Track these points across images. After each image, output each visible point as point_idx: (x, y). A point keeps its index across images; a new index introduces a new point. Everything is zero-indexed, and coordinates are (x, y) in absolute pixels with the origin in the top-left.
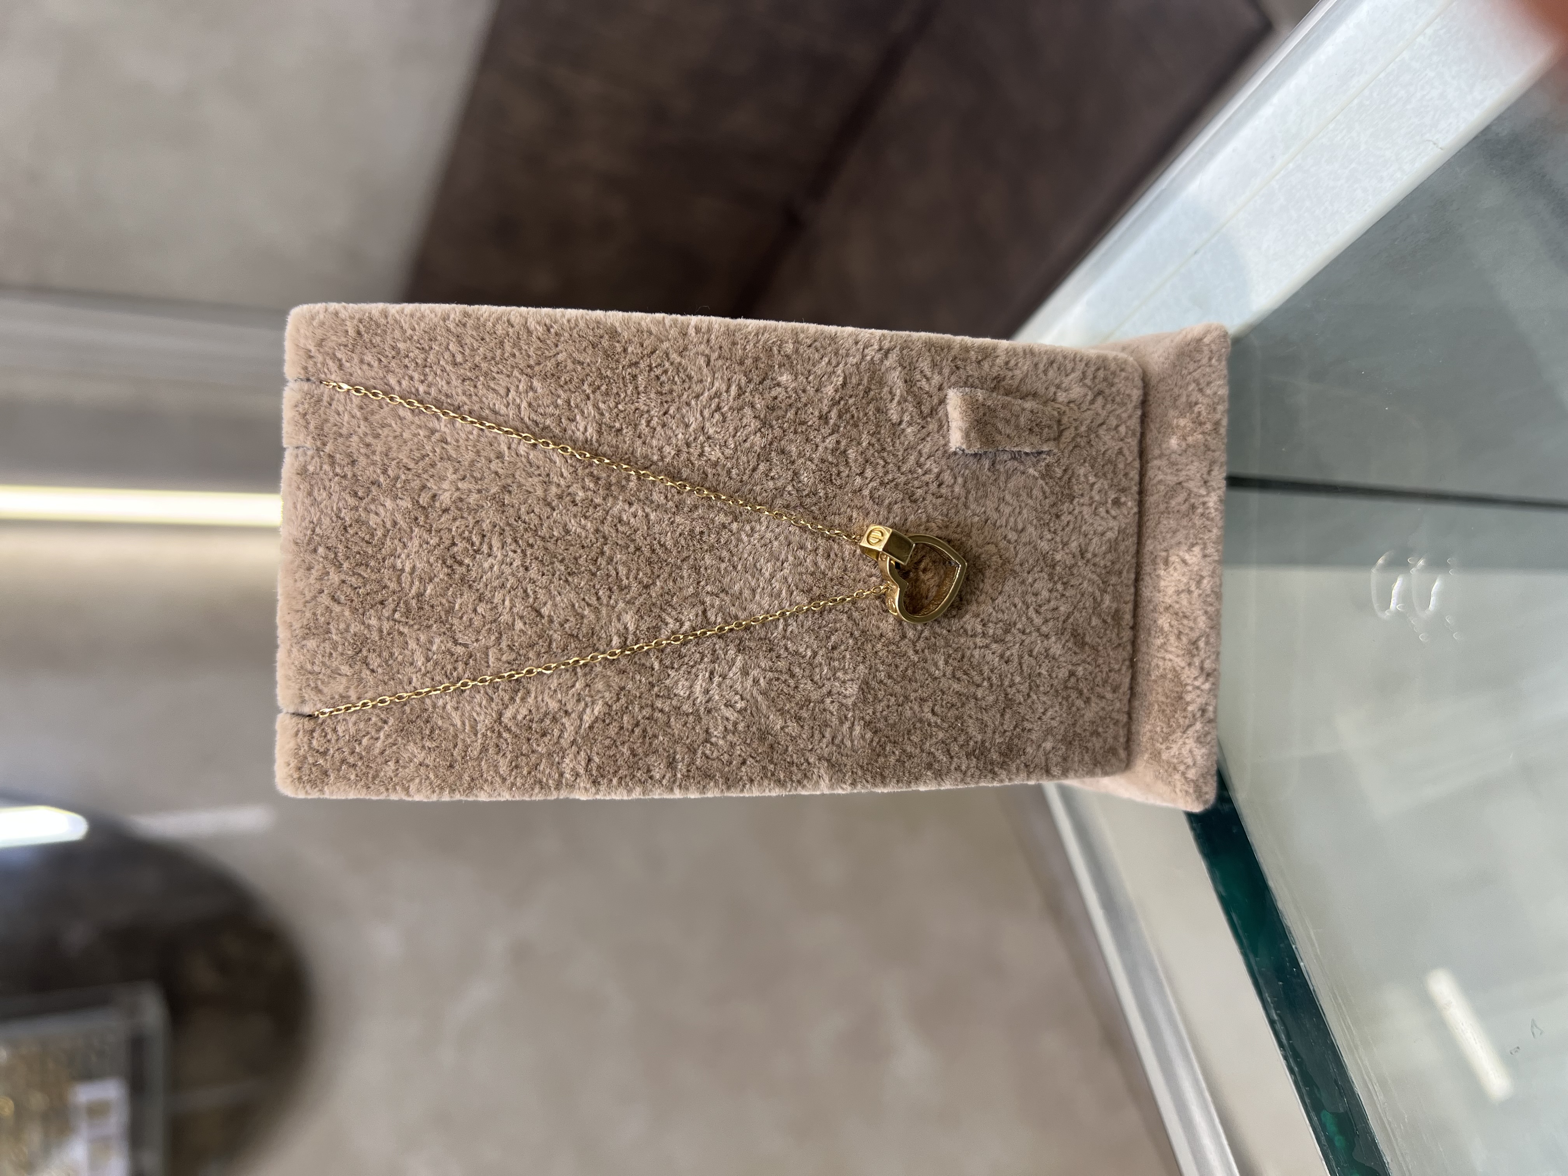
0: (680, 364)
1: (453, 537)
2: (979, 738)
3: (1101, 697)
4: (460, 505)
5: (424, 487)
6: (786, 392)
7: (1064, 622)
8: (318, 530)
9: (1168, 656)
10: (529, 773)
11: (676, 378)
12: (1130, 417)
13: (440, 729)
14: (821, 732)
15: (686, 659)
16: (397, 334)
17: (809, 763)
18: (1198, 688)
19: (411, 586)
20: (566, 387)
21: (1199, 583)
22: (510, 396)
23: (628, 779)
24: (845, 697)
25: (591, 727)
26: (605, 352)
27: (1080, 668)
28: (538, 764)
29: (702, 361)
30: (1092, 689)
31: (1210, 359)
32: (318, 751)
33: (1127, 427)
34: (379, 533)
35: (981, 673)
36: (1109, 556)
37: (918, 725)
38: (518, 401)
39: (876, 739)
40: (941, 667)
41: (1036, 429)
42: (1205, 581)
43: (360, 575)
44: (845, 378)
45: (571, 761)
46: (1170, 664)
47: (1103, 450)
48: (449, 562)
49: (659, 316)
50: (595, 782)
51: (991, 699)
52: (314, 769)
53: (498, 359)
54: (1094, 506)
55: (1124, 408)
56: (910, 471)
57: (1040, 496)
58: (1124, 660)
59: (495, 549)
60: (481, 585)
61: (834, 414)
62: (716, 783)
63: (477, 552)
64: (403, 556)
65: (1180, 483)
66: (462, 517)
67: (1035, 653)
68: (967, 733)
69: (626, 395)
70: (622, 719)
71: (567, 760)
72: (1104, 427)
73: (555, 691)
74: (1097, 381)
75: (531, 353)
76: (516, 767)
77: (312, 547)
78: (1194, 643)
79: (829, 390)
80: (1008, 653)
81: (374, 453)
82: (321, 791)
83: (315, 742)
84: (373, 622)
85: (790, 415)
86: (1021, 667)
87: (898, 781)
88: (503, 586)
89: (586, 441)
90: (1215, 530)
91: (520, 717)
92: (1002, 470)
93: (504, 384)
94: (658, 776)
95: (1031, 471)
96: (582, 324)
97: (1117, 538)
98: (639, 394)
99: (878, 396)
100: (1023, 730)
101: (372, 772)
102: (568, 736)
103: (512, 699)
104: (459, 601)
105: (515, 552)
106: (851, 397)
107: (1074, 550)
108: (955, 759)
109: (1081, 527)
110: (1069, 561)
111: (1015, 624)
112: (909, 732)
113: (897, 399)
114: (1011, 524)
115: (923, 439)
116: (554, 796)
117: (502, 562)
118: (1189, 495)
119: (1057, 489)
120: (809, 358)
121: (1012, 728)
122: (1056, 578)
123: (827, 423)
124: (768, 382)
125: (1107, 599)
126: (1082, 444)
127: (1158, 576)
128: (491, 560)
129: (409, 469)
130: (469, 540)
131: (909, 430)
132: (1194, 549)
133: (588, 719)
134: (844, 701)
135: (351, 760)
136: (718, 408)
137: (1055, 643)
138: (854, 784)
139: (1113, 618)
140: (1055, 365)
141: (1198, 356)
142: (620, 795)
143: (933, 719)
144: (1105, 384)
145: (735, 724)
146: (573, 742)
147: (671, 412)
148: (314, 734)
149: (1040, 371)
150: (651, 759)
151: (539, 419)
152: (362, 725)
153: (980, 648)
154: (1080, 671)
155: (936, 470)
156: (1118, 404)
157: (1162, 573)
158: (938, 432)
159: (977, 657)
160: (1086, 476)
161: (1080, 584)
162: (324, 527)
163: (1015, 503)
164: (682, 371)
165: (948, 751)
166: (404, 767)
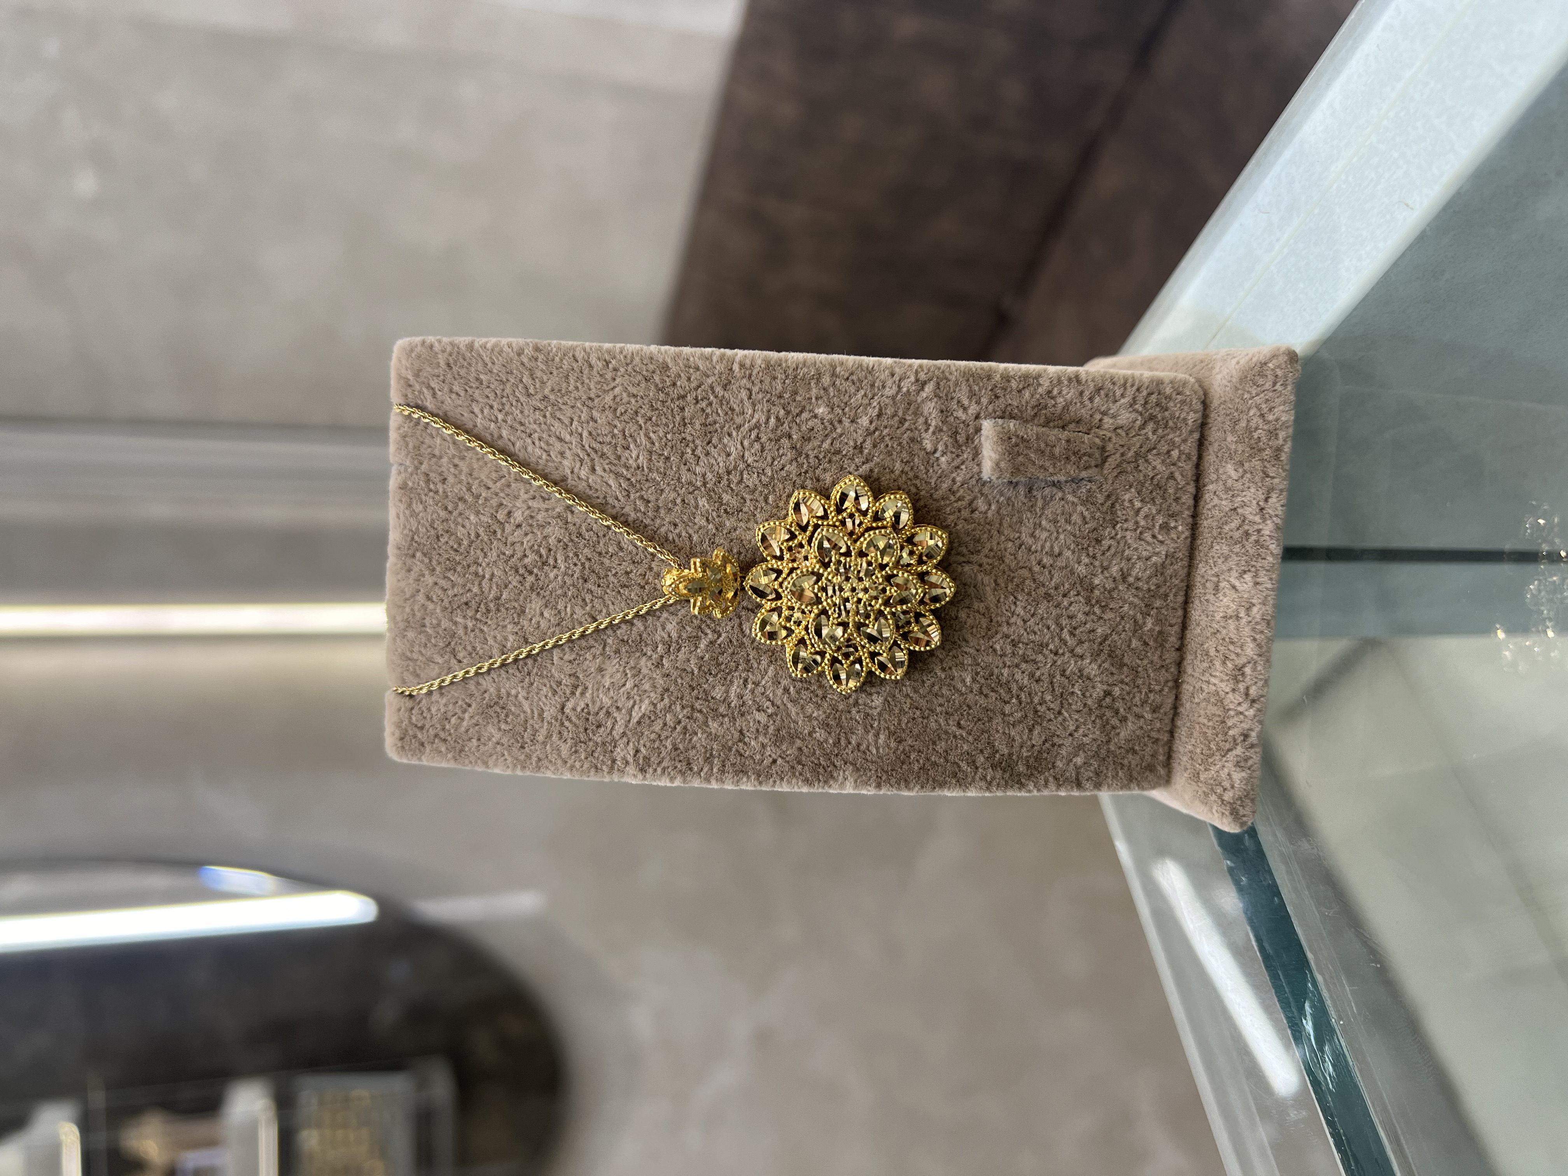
0: (723, 396)
1: (525, 550)
2: (1006, 751)
3: (1138, 717)
4: (530, 521)
5: (501, 504)
6: (822, 423)
7: (1101, 644)
8: (416, 537)
9: (1213, 680)
10: (586, 758)
11: (719, 411)
12: (1184, 441)
13: (513, 714)
14: (847, 739)
15: (723, 667)
16: (480, 367)
17: (835, 766)
18: (1241, 713)
19: (490, 591)
20: (622, 418)
21: (1248, 609)
22: (574, 426)
23: (670, 770)
24: (871, 708)
25: (639, 723)
26: (656, 386)
27: (1117, 689)
28: (593, 751)
29: (744, 394)
30: (1129, 708)
31: (1275, 384)
32: (416, 726)
33: (1180, 451)
34: (465, 542)
35: (1010, 691)
36: (1154, 580)
37: (943, 736)
38: (580, 430)
39: (901, 748)
40: (968, 684)
41: (1073, 458)
42: (1255, 610)
43: (449, 579)
44: (880, 410)
45: (622, 750)
46: (1214, 688)
47: (1151, 474)
48: (521, 571)
49: (708, 350)
50: (643, 770)
51: (1018, 715)
52: (413, 741)
53: (563, 392)
54: (1138, 532)
55: (1178, 433)
56: (943, 499)
57: (1079, 522)
58: (1167, 681)
59: (559, 561)
60: (548, 593)
61: (868, 444)
62: (749, 777)
63: (544, 564)
64: (484, 564)
65: (1235, 509)
66: (533, 532)
67: (1068, 673)
68: (994, 746)
69: (675, 426)
70: (665, 715)
71: (619, 750)
72: (1155, 451)
73: (609, 689)
74: (1148, 406)
75: (592, 387)
76: (576, 752)
77: (410, 552)
78: (1240, 669)
79: (864, 421)
80: (1038, 674)
81: (461, 472)
82: (420, 759)
83: (414, 718)
84: (459, 619)
85: (826, 445)
86: (1053, 687)
87: (922, 787)
88: (565, 595)
89: (639, 468)
90: (1270, 559)
91: (579, 709)
92: (1039, 496)
93: (569, 415)
94: (696, 769)
95: (1070, 498)
96: (637, 360)
97: (1164, 562)
98: (685, 424)
99: (913, 427)
100: (1053, 745)
101: (458, 747)
102: (619, 729)
103: (573, 693)
104: (528, 605)
105: (575, 565)
106: (886, 427)
107: (1115, 574)
108: (980, 770)
109: (1124, 551)
110: (1109, 585)
111: (1047, 645)
112: (934, 743)
113: (931, 429)
114: (1047, 549)
115: (958, 467)
116: (607, 779)
117: (565, 574)
118: (1243, 521)
119: (1099, 514)
120: (846, 391)
121: (1040, 742)
122: (1094, 602)
123: (861, 452)
124: (805, 415)
125: (1149, 623)
126: (1129, 469)
127: (1207, 601)
128: (555, 570)
129: (489, 488)
130: (538, 552)
131: (943, 459)
132: (1245, 576)
133: (636, 716)
134: (870, 712)
135: (442, 735)
136: (758, 438)
137: (1090, 664)
138: (879, 786)
139: (1155, 640)
140: (1102, 392)
141: (1261, 381)
142: (664, 782)
143: (959, 732)
144: (1158, 409)
145: (766, 727)
146: (624, 734)
147: (715, 440)
148: (413, 712)
149: (1085, 398)
150: (692, 753)
151: (597, 446)
152: (451, 707)
153: (1009, 667)
154: (1117, 691)
155: (968, 498)
156: (1172, 429)
157: (1211, 598)
158: (973, 460)
159: (1006, 675)
160: (1131, 501)
161: (1121, 607)
162: (421, 535)
163: (1053, 529)
164: (724, 403)
165: (974, 762)
166: (485, 745)
